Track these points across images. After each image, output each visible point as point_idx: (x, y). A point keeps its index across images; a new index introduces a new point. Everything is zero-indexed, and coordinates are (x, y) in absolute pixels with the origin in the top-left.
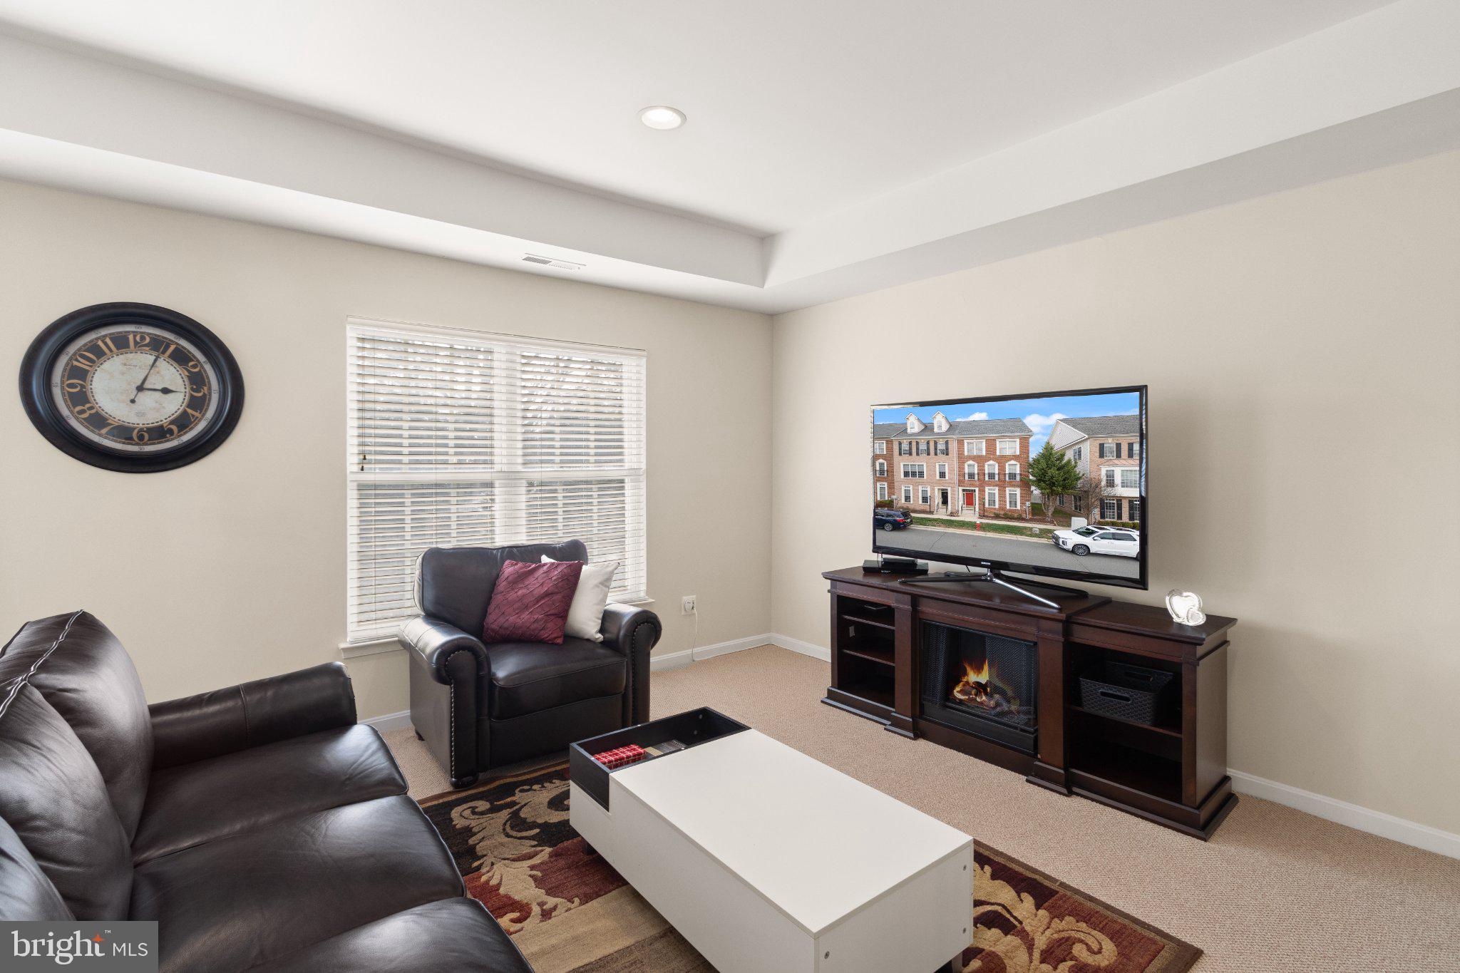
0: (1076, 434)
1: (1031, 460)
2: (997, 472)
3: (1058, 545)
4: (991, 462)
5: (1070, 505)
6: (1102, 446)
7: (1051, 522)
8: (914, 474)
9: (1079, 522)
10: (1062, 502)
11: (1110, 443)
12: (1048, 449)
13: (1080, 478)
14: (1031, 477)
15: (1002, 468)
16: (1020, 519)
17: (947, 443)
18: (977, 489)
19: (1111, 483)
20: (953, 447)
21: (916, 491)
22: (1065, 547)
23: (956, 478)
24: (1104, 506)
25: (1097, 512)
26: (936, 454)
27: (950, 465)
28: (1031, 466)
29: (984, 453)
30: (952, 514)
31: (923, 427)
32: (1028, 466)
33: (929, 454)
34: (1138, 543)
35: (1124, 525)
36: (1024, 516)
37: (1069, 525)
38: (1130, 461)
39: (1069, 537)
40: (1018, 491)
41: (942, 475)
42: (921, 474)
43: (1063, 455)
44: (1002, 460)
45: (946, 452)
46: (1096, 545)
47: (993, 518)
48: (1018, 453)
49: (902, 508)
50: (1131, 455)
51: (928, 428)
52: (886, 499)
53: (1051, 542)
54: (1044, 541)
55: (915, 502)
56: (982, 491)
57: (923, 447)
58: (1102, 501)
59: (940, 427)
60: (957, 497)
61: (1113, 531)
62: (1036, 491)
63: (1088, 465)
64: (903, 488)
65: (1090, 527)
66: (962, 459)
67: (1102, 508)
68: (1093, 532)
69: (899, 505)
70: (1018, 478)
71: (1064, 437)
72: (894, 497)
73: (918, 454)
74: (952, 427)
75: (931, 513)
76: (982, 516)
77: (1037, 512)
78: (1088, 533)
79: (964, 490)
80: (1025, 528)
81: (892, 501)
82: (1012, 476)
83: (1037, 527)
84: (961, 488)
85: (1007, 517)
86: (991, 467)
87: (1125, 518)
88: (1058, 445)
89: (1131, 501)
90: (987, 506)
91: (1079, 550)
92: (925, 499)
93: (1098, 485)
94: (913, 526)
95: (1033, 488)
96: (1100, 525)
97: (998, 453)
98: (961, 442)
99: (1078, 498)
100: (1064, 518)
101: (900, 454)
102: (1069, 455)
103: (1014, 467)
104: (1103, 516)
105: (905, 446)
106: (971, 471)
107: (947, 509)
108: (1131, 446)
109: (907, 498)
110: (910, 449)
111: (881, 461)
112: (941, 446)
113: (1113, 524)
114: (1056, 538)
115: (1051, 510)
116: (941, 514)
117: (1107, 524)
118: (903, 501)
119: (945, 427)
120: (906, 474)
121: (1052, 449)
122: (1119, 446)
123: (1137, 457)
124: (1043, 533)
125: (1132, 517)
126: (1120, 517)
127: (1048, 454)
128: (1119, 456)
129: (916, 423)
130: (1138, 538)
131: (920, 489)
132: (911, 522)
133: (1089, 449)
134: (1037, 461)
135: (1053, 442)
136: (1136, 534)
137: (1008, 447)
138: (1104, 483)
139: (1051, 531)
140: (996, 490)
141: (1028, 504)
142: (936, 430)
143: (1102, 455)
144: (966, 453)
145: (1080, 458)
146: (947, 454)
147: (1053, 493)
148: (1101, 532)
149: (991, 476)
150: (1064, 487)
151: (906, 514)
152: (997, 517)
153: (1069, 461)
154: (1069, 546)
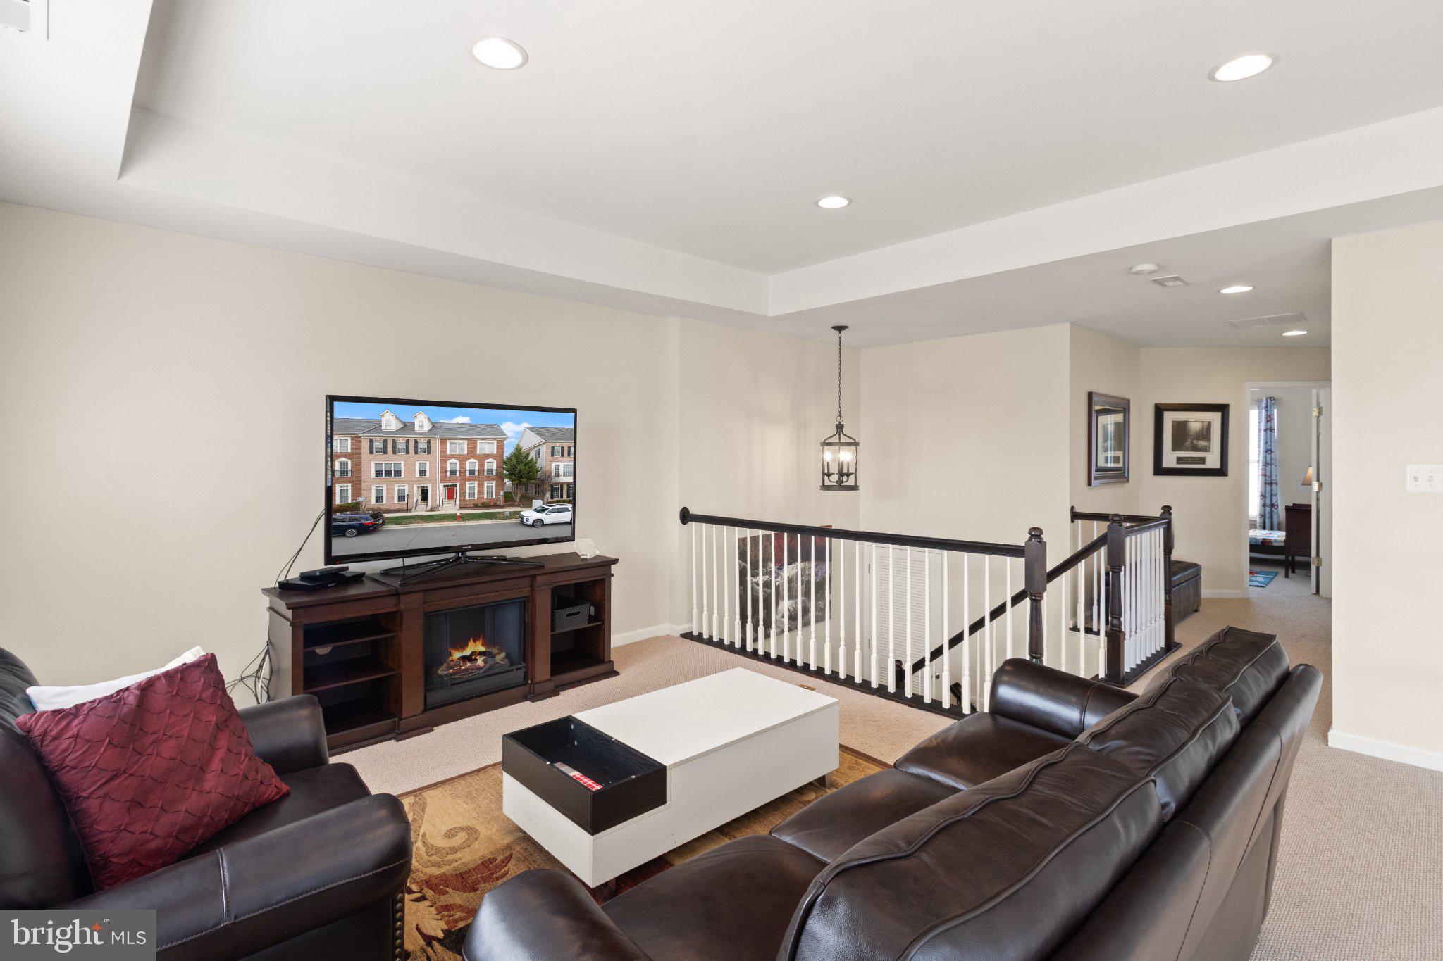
0: (537, 439)
1: (505, 457)
2: (477, 468)
3: (522, 523)
4: (472, 460)
5: (531, 490)
6: (553, 448)
7: (519, 506)
8: (388, 473)
9: (537, 503)
10: (526, 489)
11: (558, 449)
12: (518, 449)
13: (539, 471)
14: (505, 472)
15: (481, 465)
16: (495, 506)
17: (429, 442)
18: (458, 484)
19: (558, 475)
20: (436, 446)
21: (390, 490)
22: (528, 523)
23: (438, 476)
24: (553, 491)
25: (548, 495)
26: (416, 453)
27: (431, 464)
28: (505, 463)
29: (466, 452)
30: (432, 510)
31: (402, 426)
32: (502, 463)
33: (407, 452)
34: (571, 512)
35: (564, 502)
36: (498, 503)
37: (529, 506)
38: (569, 458)
39: (530, 515)
40: (494, 483)
41: (423, 473)
42: (398, 473)
43: (528, 454)
44: (483, 458)
45: (428, 451)
46: (548, 518)
47: (472, 508)
48: (495, 452)
49: (372, 509)
50: (569, 455)
51: (407, 427)
52: (350, 501)
53: (518, 521)
54: (513, 521)
55: (391, 501)
56: (463, 486)
57: (401, 444)
58: (552, 486)
59: (422, 426)
60: (438, 492)
61: (558, 506)
62: (508, 482)
63: (545, 462)
64: (374, 489)
65: (544, 506)
66: (444, 458)
67: (552, 491)
68: (546, 509)
69: (368, 507)
70: (494, 473)
71: (529, 441)
72: (360, 499)
73: (394, 452)
74: (434, 427)
75: (408, 510)
76: (462, 507)
77: (509, 499)
78: (542, 510)
79: (445, 486)
80: (499, 513)
81: (358, 504)
82: (490, 471)
83: (507, 511)
84: (442, 485)
85: (485, 506)
86: (472, 464)
87: (565, 497)
88: (525, 446)
89: (568, 485)
90: (467, 498)
91: (539, 523)
92: (401, 498)
93: (550, 476)
94: (387, 527)
95: (506, 480)
96: (550, 503)
97: (478, 453)
98: (443, 442)
99: (537, 486)
100: (526, 501)
101: (371, 452)
102: (532, 455)
103: (492, 464)
104: (552, 498)
105: (378, 444)
106: (453, 468)
107: (427, 505)
108: (569, 448)
109: (379, 499)
110: (385, 447)
111: (343, 459)
112: (422, 445)
113: (557, 502)
114: (522, 517)
115: (519, 495)
116: (421, 510)
117: (554, 502)
118: (373, 501)
119: (427, 427)
120: (378, 473)
121: (521, 449)
122: (563, 448)
123: (572, 456)
124: (513, 515)
125: (568, 497)
126: (562, 497)
127: (519, 455)
128: (562, 456)
129: (393, 421)
130: (571, 509)
131: (396, 487)
132: (384, 523)
133: (545, 450)
134: (510, 459)
135: (521, 445)
136: (570, 507)
137: (486, 447)
138: (553, 474)
139: (518, 513)
140: (476, 483)
141: (502, 493)
142: (417, 429)
143: (552, 455)
144: (448, 453)
145: (539, 454)
146: (429, 453)
147: (520, 483)
148: (550, 508)
149: (472, 472)
150: (529, 479)
151: (377, 515)
152: (476, 507)
153: (532, 459)
154: (530, 522)
